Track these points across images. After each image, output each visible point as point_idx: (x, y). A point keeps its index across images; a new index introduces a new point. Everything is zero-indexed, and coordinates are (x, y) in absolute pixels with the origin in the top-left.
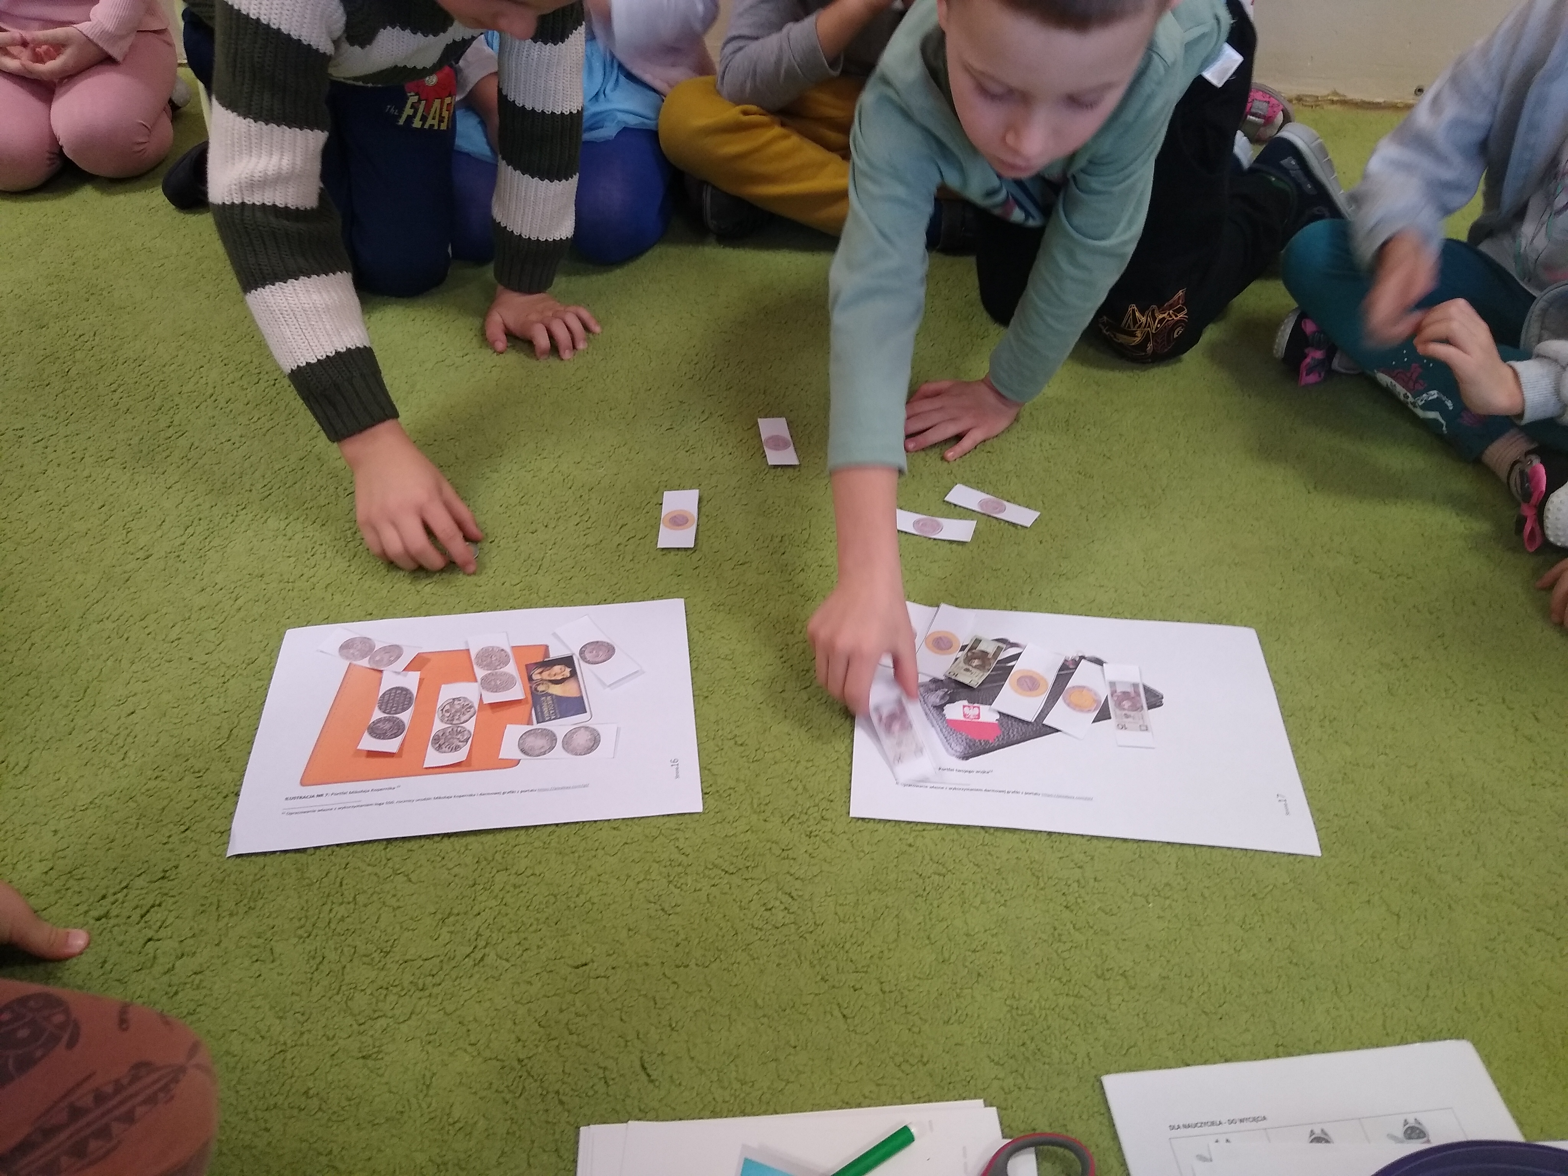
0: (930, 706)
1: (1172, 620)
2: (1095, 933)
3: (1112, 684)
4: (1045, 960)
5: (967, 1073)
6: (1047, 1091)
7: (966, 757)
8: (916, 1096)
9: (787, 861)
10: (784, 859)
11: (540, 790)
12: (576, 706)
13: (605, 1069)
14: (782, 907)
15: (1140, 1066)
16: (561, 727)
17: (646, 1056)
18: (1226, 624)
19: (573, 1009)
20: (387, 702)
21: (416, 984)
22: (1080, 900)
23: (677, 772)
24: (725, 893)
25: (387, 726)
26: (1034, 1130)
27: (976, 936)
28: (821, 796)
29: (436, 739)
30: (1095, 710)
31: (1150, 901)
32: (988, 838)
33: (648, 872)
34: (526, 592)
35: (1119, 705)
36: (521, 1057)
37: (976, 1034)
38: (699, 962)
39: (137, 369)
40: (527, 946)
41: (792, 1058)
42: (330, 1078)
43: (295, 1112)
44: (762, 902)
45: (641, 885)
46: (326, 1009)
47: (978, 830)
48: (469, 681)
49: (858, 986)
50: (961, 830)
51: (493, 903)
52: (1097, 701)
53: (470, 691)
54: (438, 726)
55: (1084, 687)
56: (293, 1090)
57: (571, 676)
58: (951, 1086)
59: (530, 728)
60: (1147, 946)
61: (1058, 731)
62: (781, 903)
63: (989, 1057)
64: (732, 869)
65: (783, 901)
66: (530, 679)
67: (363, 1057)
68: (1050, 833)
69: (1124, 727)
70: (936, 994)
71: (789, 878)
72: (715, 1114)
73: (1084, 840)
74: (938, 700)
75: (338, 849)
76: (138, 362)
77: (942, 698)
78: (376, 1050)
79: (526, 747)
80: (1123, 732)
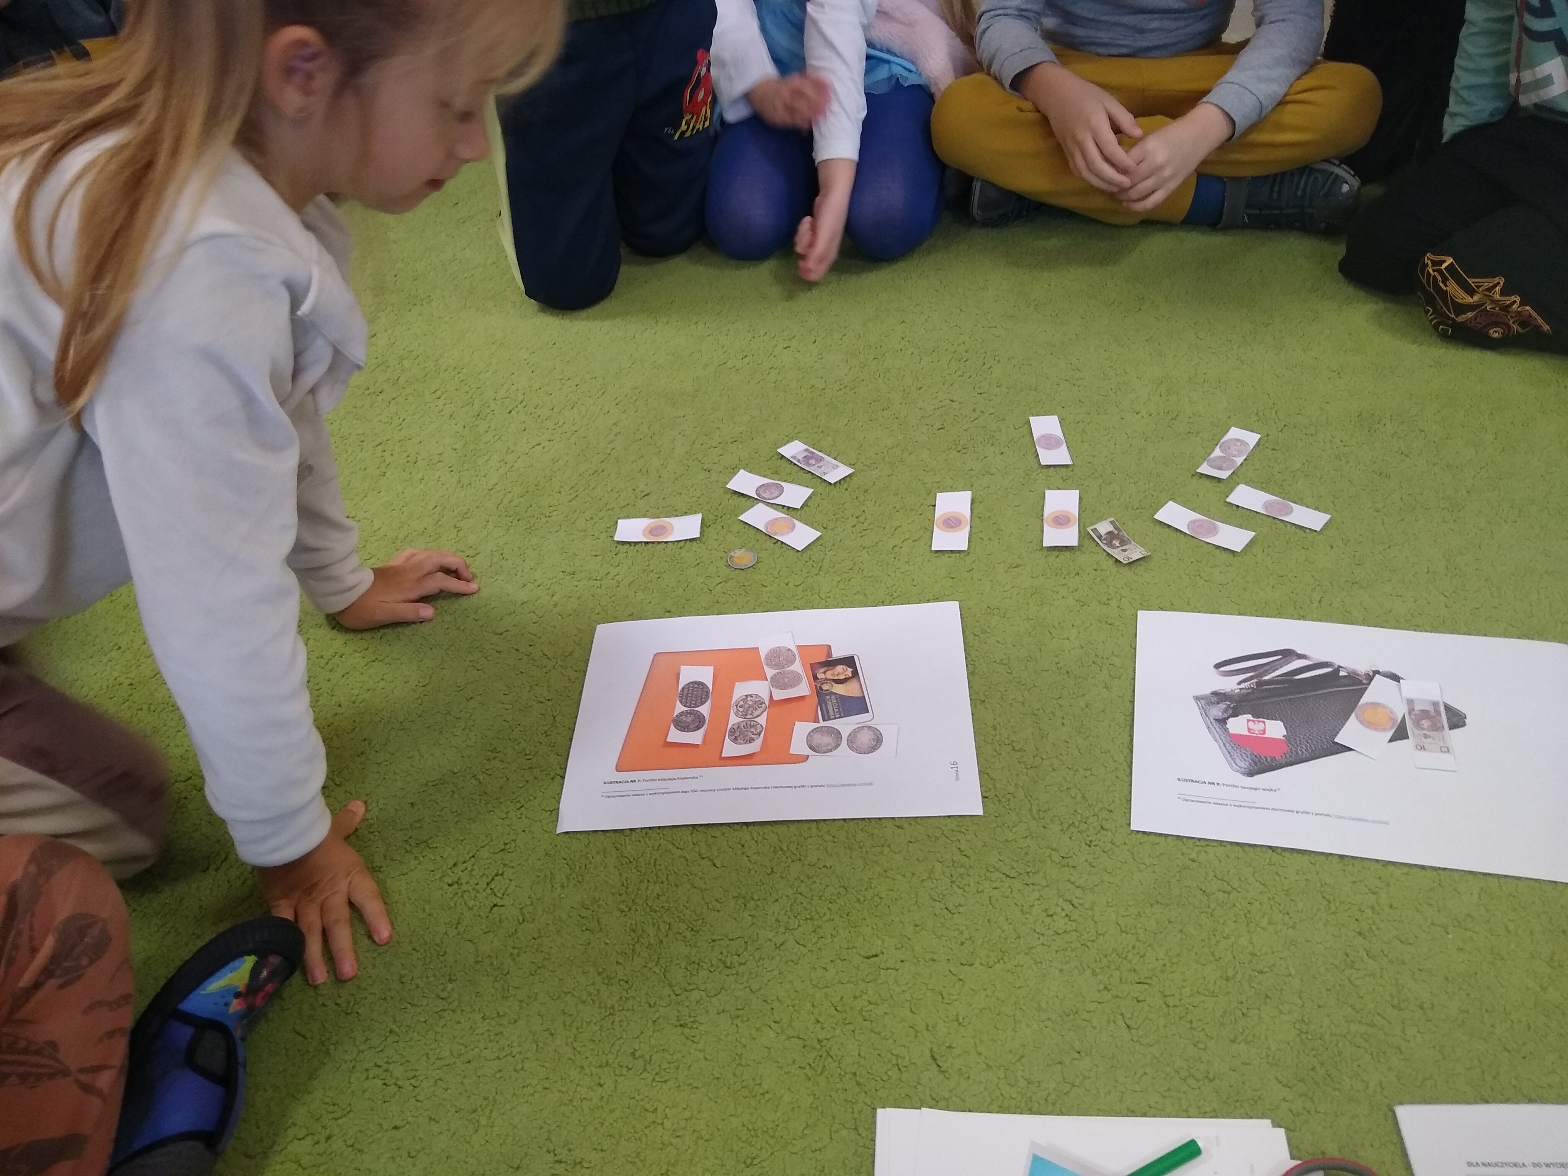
0: (1212, 718)
1: (1477, 634)
2: (1391, 962)
3: (1410, 702)
4: (1337, 986)
5: (1254, 1093)
6: (1336, 1116)
7: (1251, 774)
8: (1202, 1110)
9: (1067, 868)
10: (1063, 866)
11: (828, 786)
12: (858, 705)
13: (897, 1056)
14: (1063, 914)
15: (1437, 1099)
16: (846, 725)
17: (935, 1049)
18: (1539, 640)
19: (865, 997)
20: (687, 696)
21: (724, 963)
22: (1374, 928)
23: (957, 774)
24: (1007, 897)
25: (689, 719)
26: (1323, 1153)
27: (1262, 958)
28: (1100, 805)
29: (733, 731)
30: (1391, 728)
31: (1449, 931)
32: (1275, 857)
33: (932, 872)
34: (808, 593)
35: (1417, 724)
36: (820, 1037)
37: (1264, 1055)
38: (983, 962)
39: (457, 376)
40: (822, 934)
41: (1076, 1062)
42: (653, 1042)
43: (624, 1070)
44: (1043, 907)
45: (925, 884)
46: (647, 979)
47: (1264, 849)
48: (759, 679)
49: (1141, 998)
50: (1247, 849)
51: (790, 891)
52: (1393, 720)
53: (760, 689)
54: (734, 720)
55: (1378, 704)
56: (622, 1050)
57: (853, 677)
58: (1238, 1104)
59: (816, 725)
60: (1446, 978)
61: (1351, 750)
62: (1063, 910)
63: (1277, 1079)
64: (1013, 874)
65: (1064, 908)
66: (815, 678)
67: (681, 1025)
68: (1342, 857)
69: (1423, 748)
70: (1221, 1013)
71: (1070, 886)
72: (1002, 1110)
73: (1379, 866)
74: (1220, 714)
75: (650, 832)
76: (457, 371)
77: (1225, 711)
78: (692, 1019)
79: (814, 743)
80: (1422, 753)
